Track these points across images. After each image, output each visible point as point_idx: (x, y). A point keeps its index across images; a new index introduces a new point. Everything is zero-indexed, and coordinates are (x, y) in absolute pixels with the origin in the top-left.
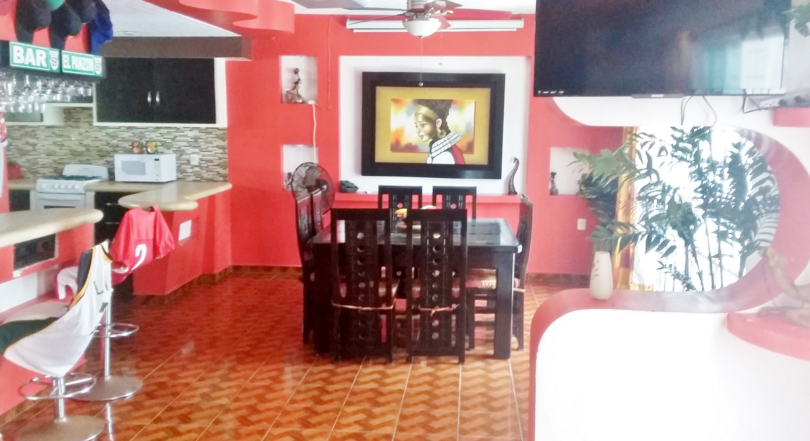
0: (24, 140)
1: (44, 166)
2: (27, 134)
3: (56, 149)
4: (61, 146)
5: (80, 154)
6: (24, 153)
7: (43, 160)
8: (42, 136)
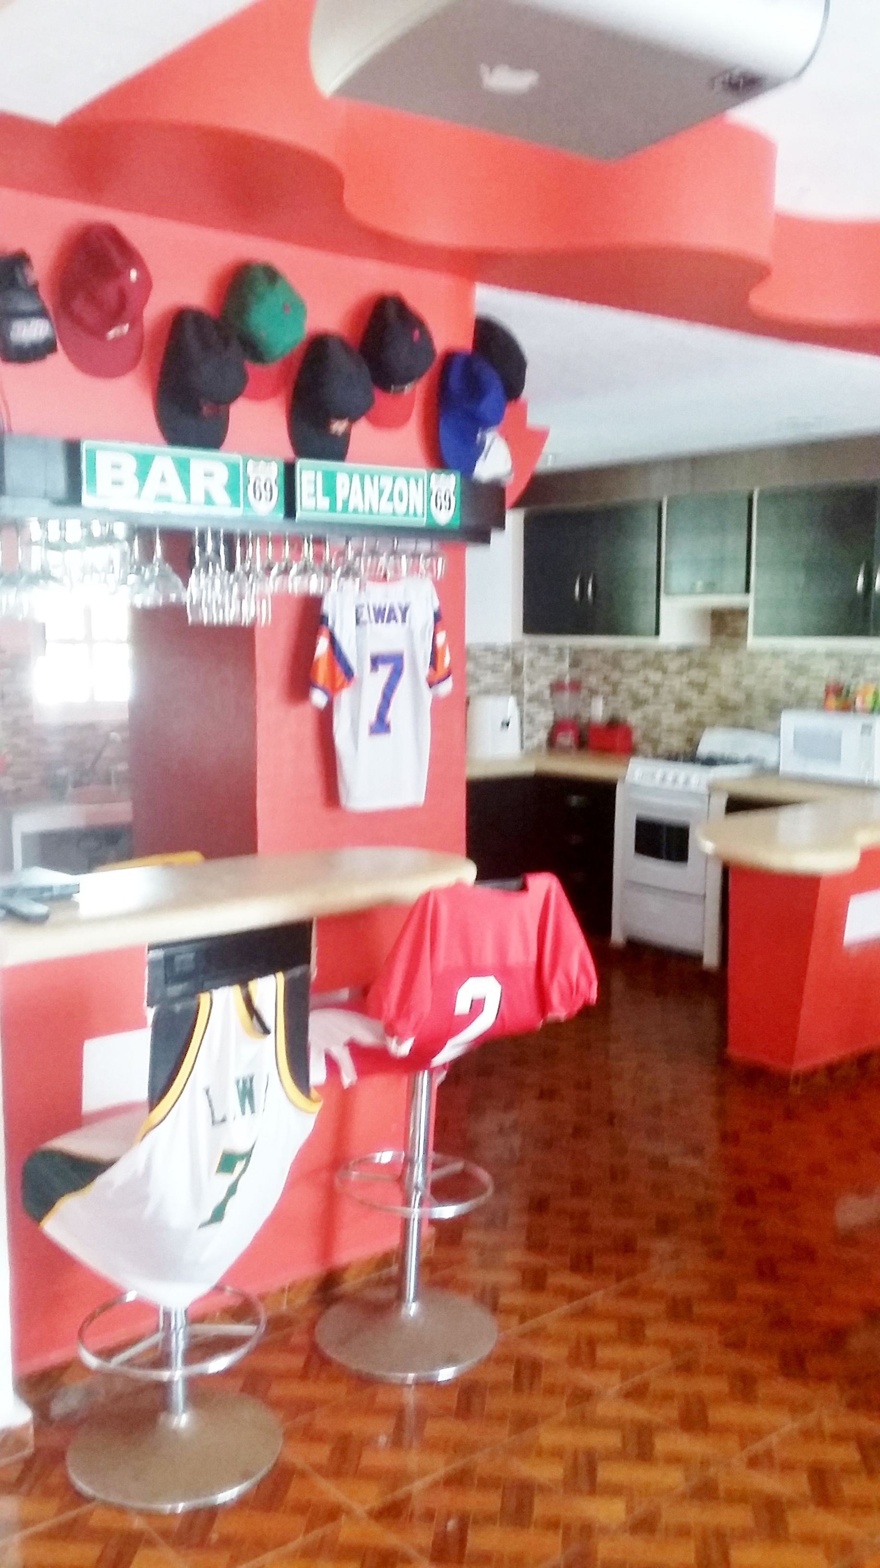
0: (641, 675)
1: (670, 730)
2: (646, 664)
3: (692, 695)
4: (701, 688)
5: (735, 708)
6: (638, 702)
7: (670, 718)
8: (673, 665)
